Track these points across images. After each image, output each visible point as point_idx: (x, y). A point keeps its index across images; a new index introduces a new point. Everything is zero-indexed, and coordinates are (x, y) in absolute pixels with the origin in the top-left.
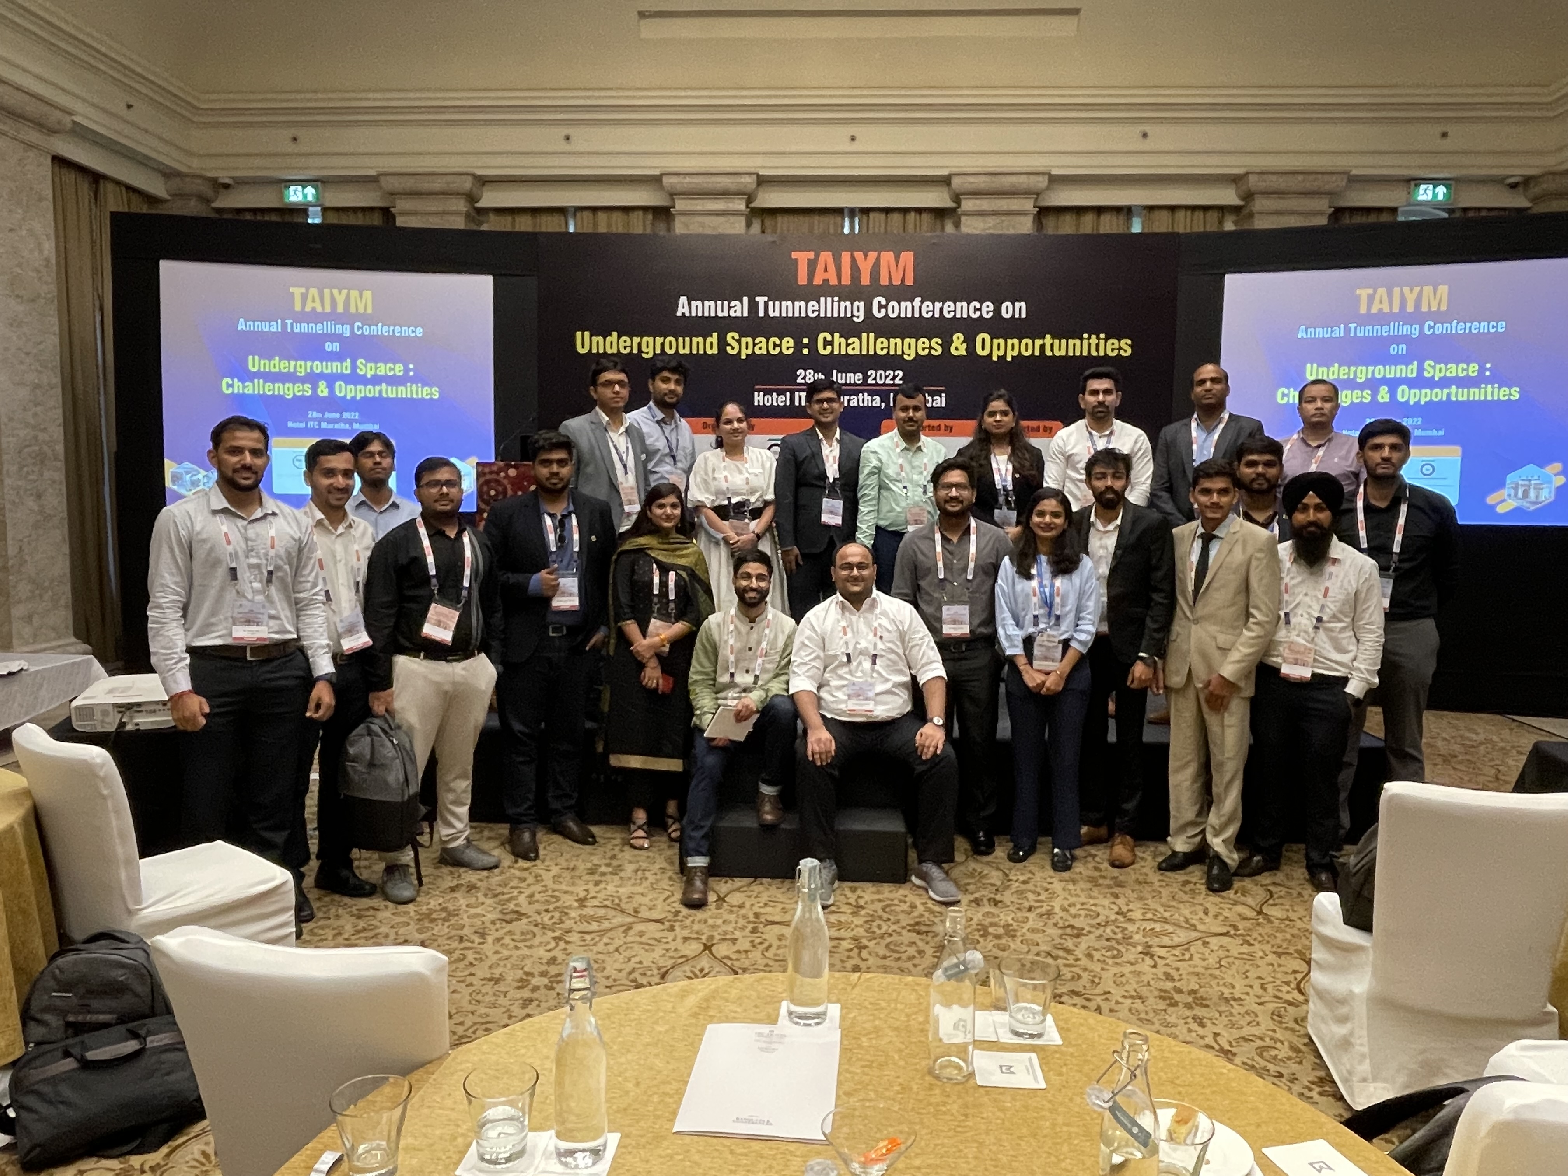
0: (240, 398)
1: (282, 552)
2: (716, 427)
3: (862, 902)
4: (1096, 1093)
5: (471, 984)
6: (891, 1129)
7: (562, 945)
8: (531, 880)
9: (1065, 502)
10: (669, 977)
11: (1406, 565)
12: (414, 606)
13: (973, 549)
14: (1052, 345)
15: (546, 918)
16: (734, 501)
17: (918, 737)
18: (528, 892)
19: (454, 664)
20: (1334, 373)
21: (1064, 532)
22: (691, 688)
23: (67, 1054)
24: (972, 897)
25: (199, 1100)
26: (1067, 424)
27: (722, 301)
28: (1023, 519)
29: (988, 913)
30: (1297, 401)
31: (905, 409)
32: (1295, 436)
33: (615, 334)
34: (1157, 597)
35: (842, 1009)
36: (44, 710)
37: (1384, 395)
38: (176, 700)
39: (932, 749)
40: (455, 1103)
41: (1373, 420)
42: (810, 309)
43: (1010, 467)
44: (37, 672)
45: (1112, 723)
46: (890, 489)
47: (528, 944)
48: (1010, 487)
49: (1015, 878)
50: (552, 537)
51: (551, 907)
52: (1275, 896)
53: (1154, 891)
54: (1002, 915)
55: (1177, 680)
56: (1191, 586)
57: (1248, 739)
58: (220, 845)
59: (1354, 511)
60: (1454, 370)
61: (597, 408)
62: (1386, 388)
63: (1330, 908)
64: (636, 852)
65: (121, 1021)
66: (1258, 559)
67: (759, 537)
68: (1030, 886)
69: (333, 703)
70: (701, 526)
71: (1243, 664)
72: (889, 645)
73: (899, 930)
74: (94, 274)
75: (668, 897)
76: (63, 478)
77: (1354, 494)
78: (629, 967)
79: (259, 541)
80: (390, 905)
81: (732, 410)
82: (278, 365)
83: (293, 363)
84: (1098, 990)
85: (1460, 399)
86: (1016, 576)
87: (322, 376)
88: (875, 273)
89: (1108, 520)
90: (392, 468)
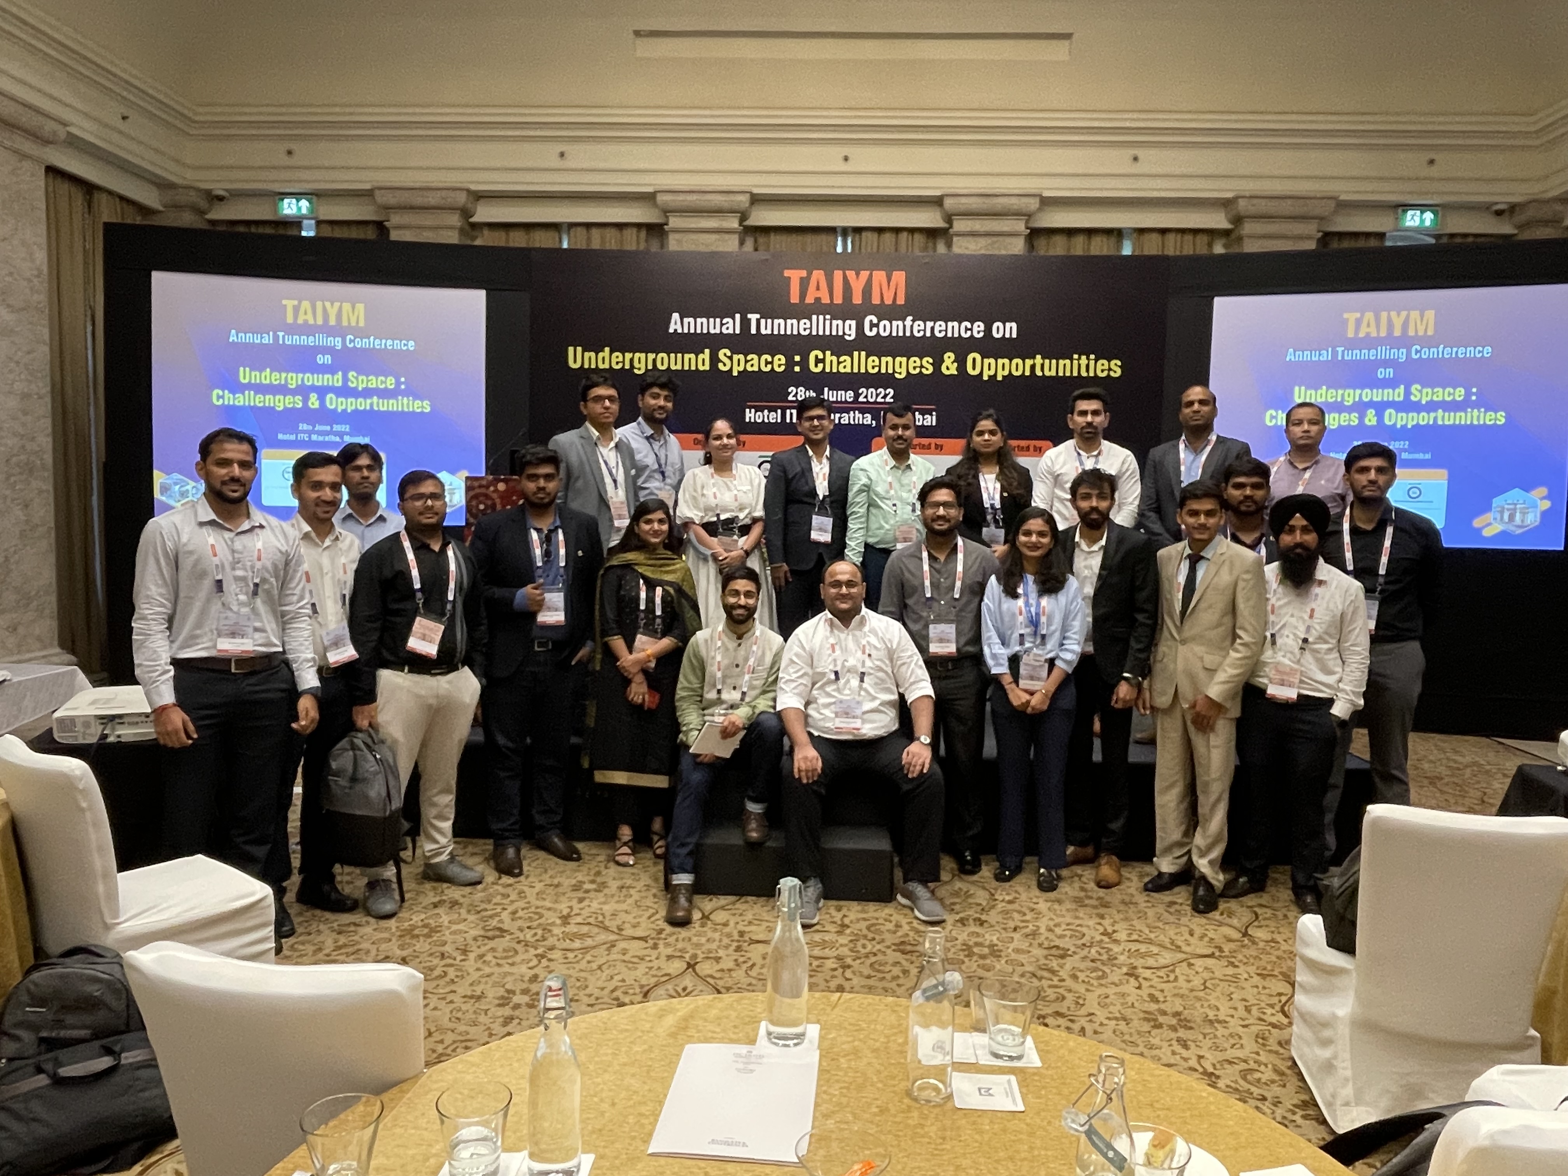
0: (230, 410)
1: (269, 565)
2: (705, 444)
3: (847, 921)
4: (1073, 1116)
5: (451, 1002)
6: (867, 1152)
7: (544, 962)
8: (513, 896)
9: (1050, 521)
10: (652, 995)
11: (1391, 588)
12: (398, 620)
13: (960, 568)
14: (1042, 365)
15: (529, 935)
16: (723, 517)
17: (904, 755)
18: (510, 909)
19: (439, 677)
20: (1321, 396)
21: (1050, 550)
22: (677, 704)
23: (40, 1070)
24: (958, 917)
25: (171, 1117)
26: (1055, 445)
27: (715, 318)
28: (1010, 537)
29: (973, 933)
30: (1284, 423)
31: (895, 427)
32: (1282, 459)
33: (607, 349)
34: (1140, 617)
35: (821, 1030)
36: (26, 721)
37: (1371, 419)
38: (159, 712)
39: (918, 768)
40: (428, 1122)
41: (1360, 443)
42: (802, 326)
43: (998, 486)
44: (20, 683)
45: (1097, 743)
46: (879, 507)
47: (510, 961)
48: (998, 505)
49: (1001, 898)
50: (538, 552)
51: (535, 924)
52: (1260, 918)
53: (1139, 912)
54: (987, 936)
55: (1163, 701)
56: (1178, 607)
57: (1234, 760)
58: (200, 859)
59: (1340, 533)
60: (1440, 394)
61: (587, 424)
62: (1374, 412)
63: (1314, 930)
64: (621, 869)
65: (96, 1036)
66: (1244, 580)
67: (747, 553)
68: (1015, 906)
69: (317, 716)
70: (689, 541)
71: (1230, 685)
72: (878, 663)
73: (883, 949)
74: (86, 283)
75: (653, 915)
76: (51, 489)
77: (1341, 515)
78: (611, 985)
79: (245, 554)
80: (372, 920)
81: (721, 426)
82: (268, 377)
83: (284, 375)
84: (1083, 1011)
85: (1447, 423)
86: (1003, 595)
87: (314, 388)
88: (867, 292)
89: (1093, 541)
90: (380, 481)
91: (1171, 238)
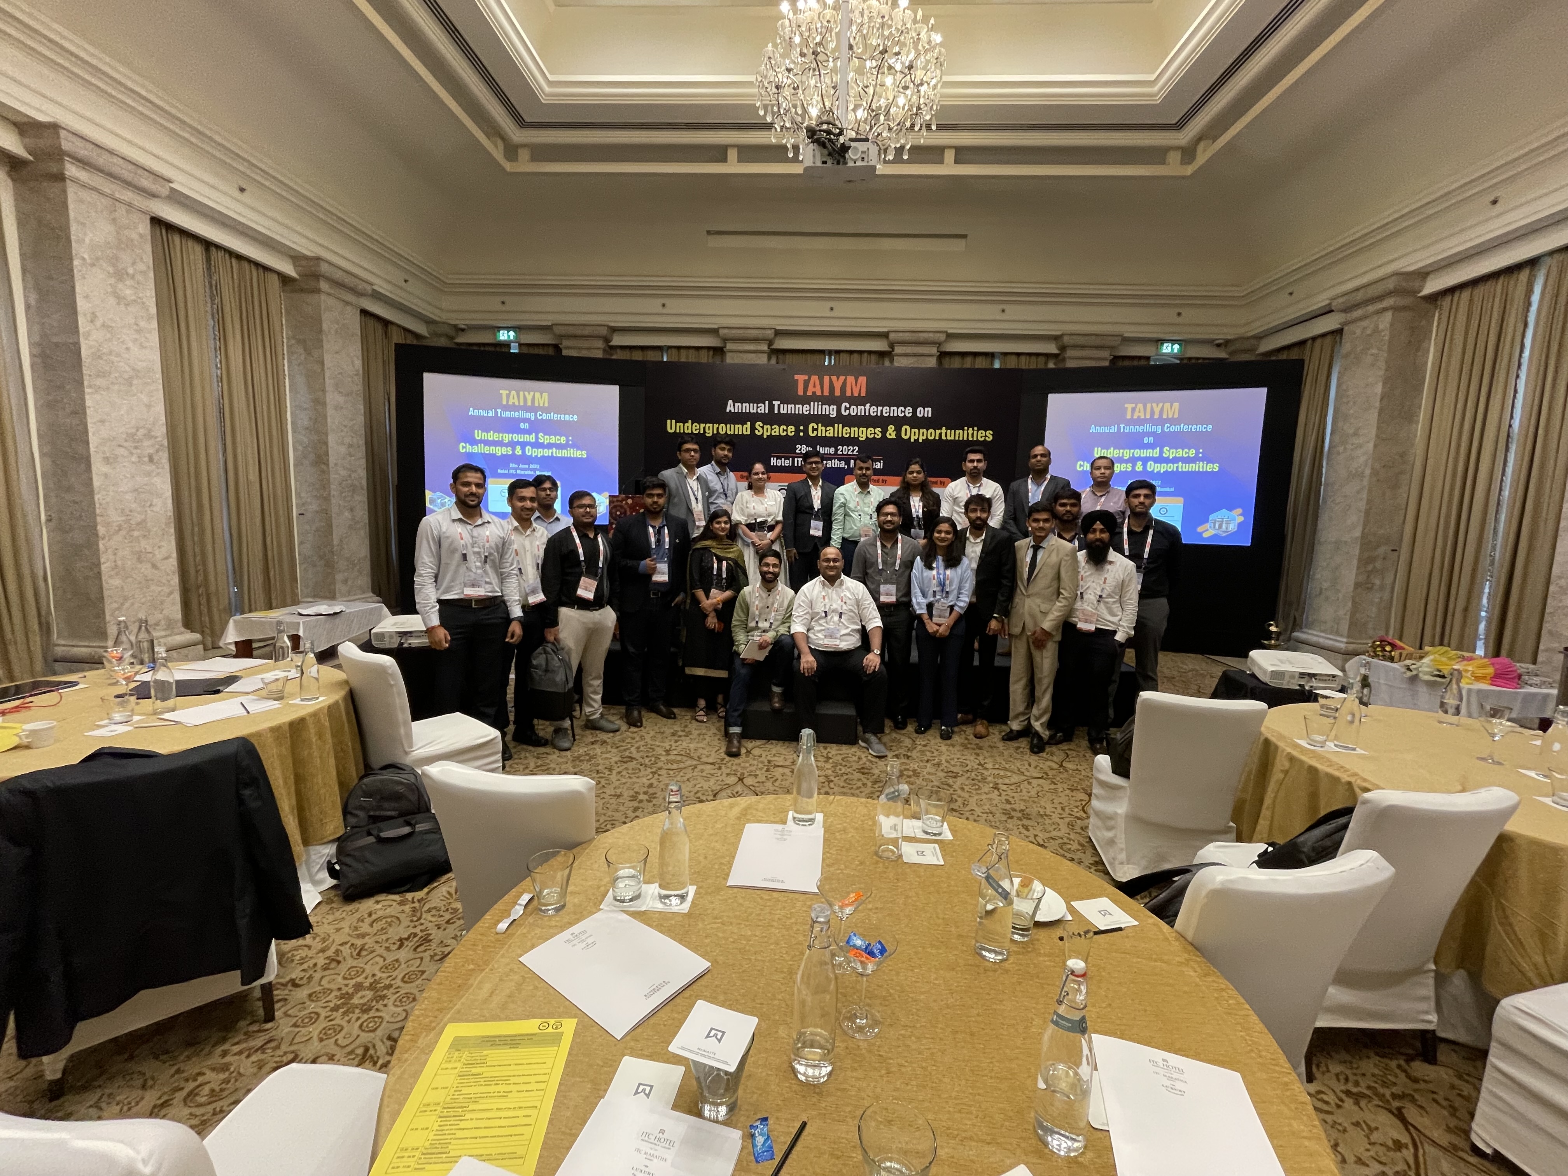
0: (470, 455)
1: (493, 544)
2: (749, 477)
3: (831, 755)
4: (978, 868)
5: (605, 798)
6: (856, 887)
7: (656, 776)
8: (638, 739)
9: (953, 525)
10: (718, 796)
11: (1152, 566)
12: (571, 578)
13: (899, 552)
14: (946, 433)
15: (647, 761)
16: (758, 520)
17: (865, 660)
18: (636, 745)
19: (594, 612)
20: (1111, 453)
21: (952, 542)
23: (369, 834)
25: (448, 860)
26: (954, 480)
27: (753, 403)
28: (928, 535)
29: (903, 763)
30: (1089, 469)
31: (861, 469)
32: (1088, 489)
33: (689, 422)
34: (1005, 582)
35: (824, 817)
36: (355, 634)
38: (430, 631)
39: (873, 668)
40: (601, 866)
41: (1134, 481)
42: (805, 409)
43: (921, 504)
44: (351, 613)
45: (976, 655)
46: (851, 516)
47: (636, 775)
48: (921, 516)
50: (653, 540)
51: (650, 754)
52: (1070, 756)
53: (999, 752)
54: (912, 765)
55: (1016, 630)
56: (1026, 576)
59: (1122, 533)
60: (1181, 453)
61: (681, 465)
62: (1141, 463)
63: (1104, 764)
64: (699, 724)
65: (401, 815)
66: (1065, 561)
67: (773, 542)
68: (928, 748)
69: (522, 633)
70: (740, 535)
71: (1055, 622)
72: (850, 607)
73: (852, 772)
74: (385, 379)
77: (1123, 523)
78: (695, 790)
79: (480, 538)
80: (556, 751)
81: (759, 467)
82: (492, 436)
83: (501, 435)
84: (967, 809)
85: (1184, 470)
86: (924, 568)
87: (518, 443)
88: (843, 388)
89: (977, 536)
90: (556, 497)
91: (1023, 358)
